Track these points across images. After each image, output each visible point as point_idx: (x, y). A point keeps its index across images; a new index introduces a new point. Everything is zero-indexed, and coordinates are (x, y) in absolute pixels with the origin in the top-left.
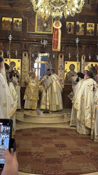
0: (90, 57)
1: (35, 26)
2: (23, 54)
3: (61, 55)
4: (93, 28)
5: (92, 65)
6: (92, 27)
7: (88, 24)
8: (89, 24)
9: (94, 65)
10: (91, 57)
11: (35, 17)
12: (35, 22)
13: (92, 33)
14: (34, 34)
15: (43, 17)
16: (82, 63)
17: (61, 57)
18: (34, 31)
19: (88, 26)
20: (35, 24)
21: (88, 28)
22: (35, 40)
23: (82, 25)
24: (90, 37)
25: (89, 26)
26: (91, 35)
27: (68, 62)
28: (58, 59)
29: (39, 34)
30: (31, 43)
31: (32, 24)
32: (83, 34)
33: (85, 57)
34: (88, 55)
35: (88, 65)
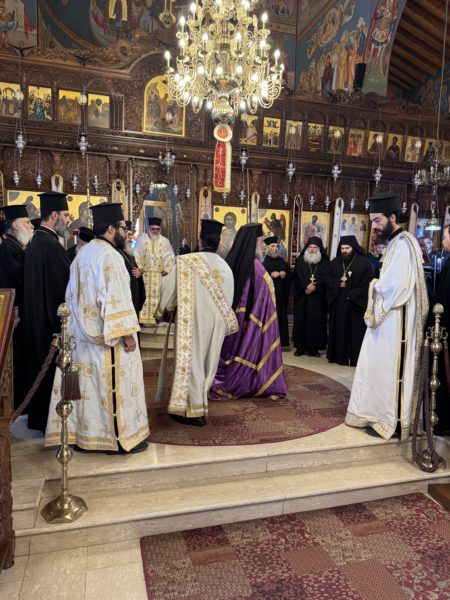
0: (270, 198)
1: (141, 116)
2: (114, 186)
3: (206, 191)
4: (278, 131)
5: (274, 216)
6: (275, 126)
7: (266, 119)
8: (270, 119)
9: (278, 217)
10: (273, 196)
11: (142, 95)
12: (141, 107)
13: (275, 143)
14: (140, 136)
15: (162, 96)
16: (253, 212)
17: (206, 195)
18: (140, 129)
19: (266, 123)
20: (142, 112)
21: (267, 130)
22: (142, 151)
23: (253, 122)
24: (270, 150)
25: (269, 125)
26: (273, 145)
27: (220, 207)
28: (198, 201)
29: (153, 138)
30: (131, 159)
31: (134, 112)
32: (255, 144)
33: (258, 197)
34: (265, 191)
35: (266, 216)
